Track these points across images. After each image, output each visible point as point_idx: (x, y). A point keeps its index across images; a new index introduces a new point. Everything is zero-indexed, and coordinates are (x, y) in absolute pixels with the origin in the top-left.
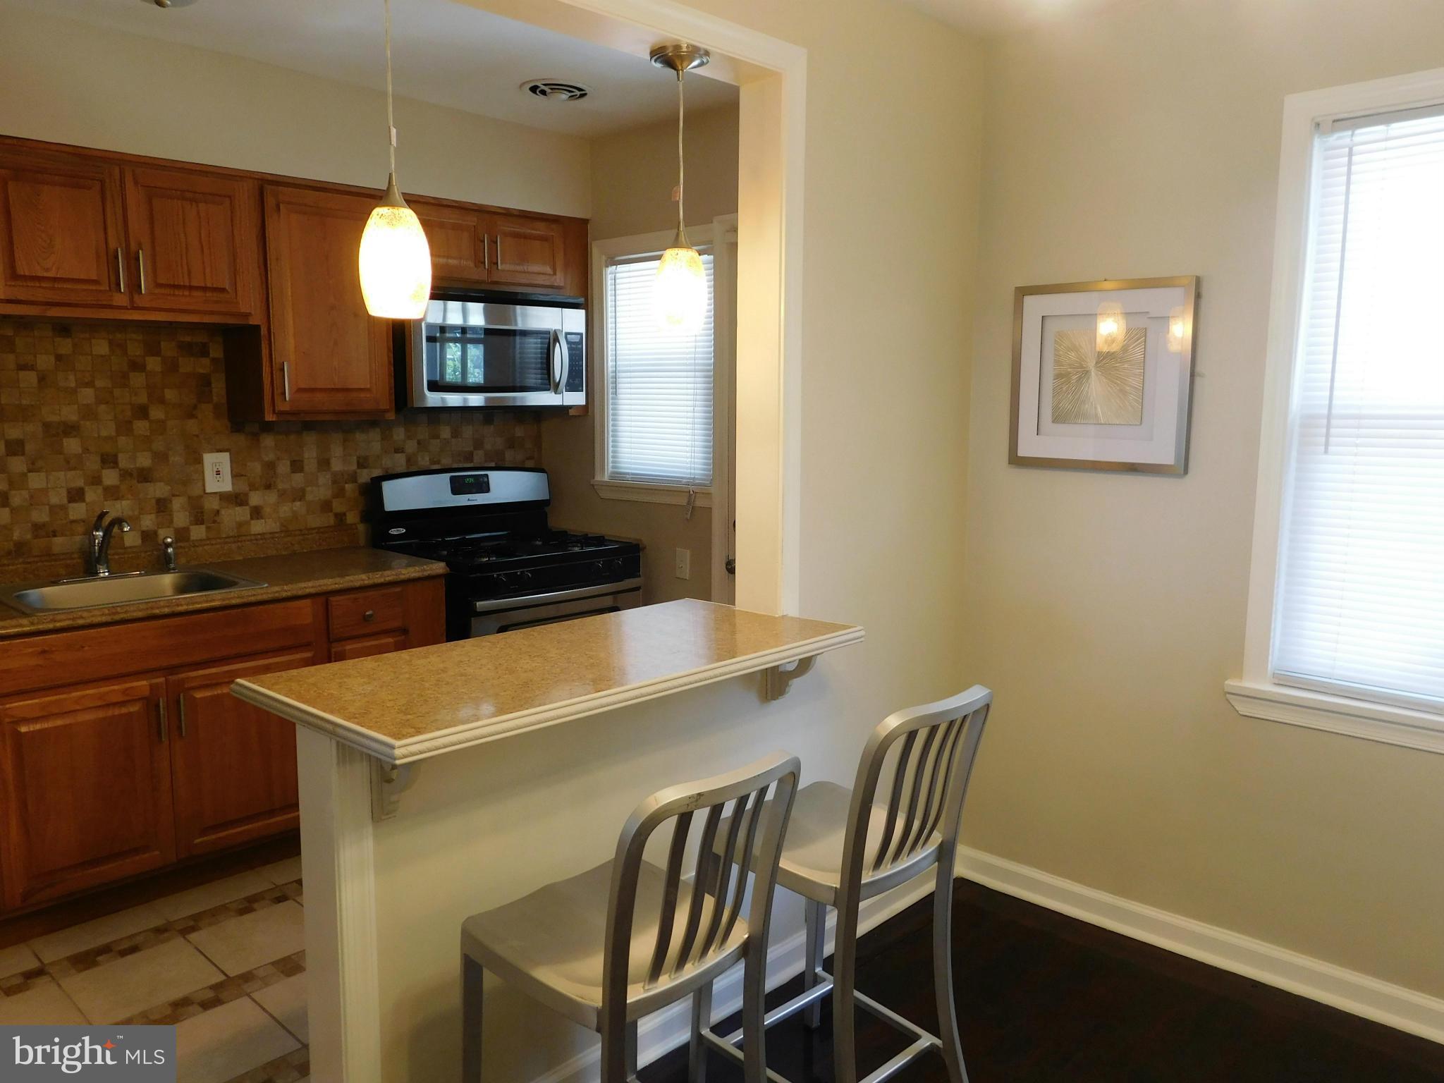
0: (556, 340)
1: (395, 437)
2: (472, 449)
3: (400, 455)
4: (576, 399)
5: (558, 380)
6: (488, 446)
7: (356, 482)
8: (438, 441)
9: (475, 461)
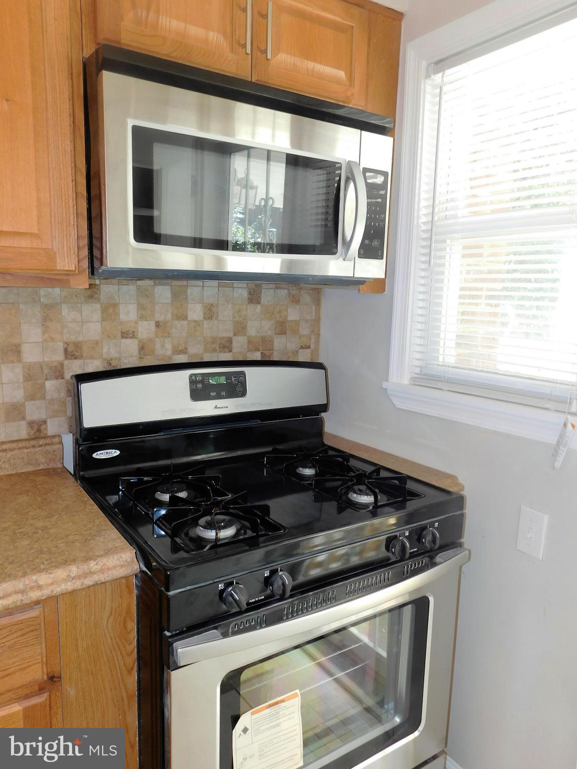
0: (350, 178)
1: (123, 317)
2: (231, 335)
3: (128, 341)
4: (372, 269)
5: (348, 238)
6: (252, 331)
7: (63, 378)
8: (185, 322)
9: (234, 350)
